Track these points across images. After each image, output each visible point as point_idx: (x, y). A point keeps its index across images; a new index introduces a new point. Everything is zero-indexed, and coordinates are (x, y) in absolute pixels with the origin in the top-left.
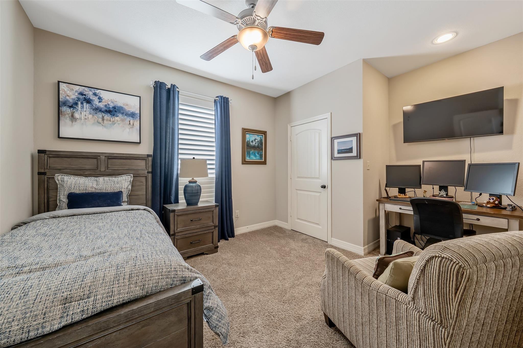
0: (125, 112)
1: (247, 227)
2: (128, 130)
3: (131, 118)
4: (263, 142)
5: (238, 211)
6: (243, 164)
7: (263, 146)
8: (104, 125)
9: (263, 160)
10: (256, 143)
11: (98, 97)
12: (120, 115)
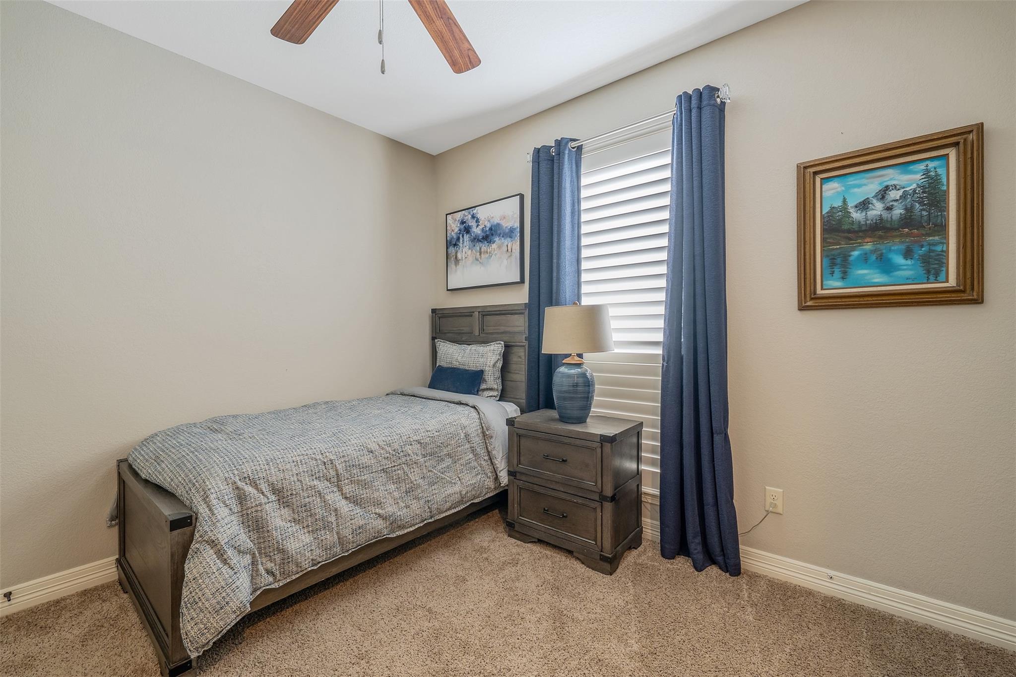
0: (502, 232)
1: (832, 573)
2: (505, 262)
3: (509, 239)
4: (946, 192)
5: (782, 490)
6: (802, 308)
7: (944, 209)
8: (481, 261)
9: (952, 282)
10: (889, 209)
11: (476, 219)
12: (497, 239)
